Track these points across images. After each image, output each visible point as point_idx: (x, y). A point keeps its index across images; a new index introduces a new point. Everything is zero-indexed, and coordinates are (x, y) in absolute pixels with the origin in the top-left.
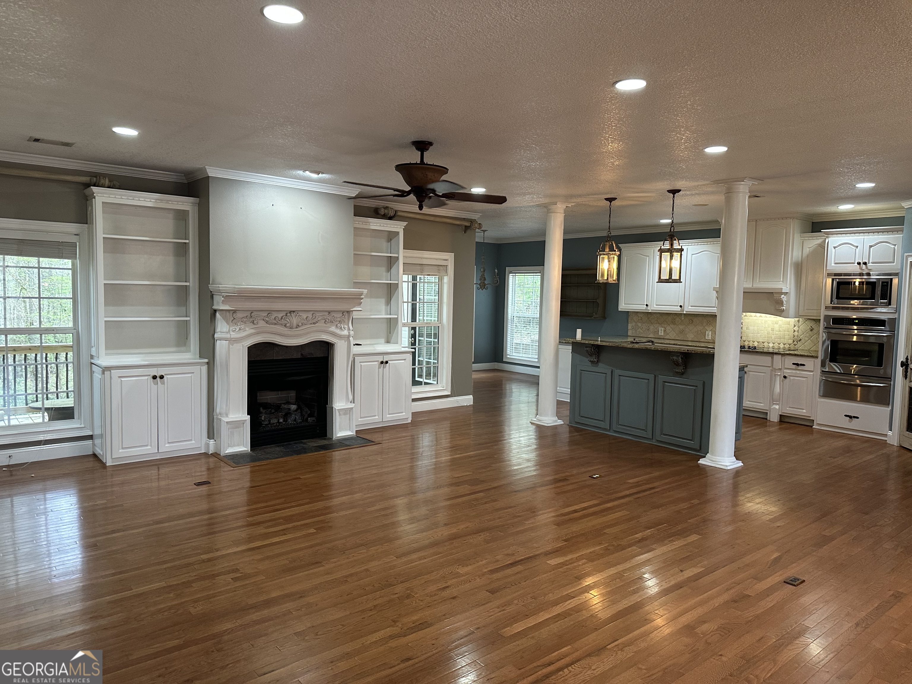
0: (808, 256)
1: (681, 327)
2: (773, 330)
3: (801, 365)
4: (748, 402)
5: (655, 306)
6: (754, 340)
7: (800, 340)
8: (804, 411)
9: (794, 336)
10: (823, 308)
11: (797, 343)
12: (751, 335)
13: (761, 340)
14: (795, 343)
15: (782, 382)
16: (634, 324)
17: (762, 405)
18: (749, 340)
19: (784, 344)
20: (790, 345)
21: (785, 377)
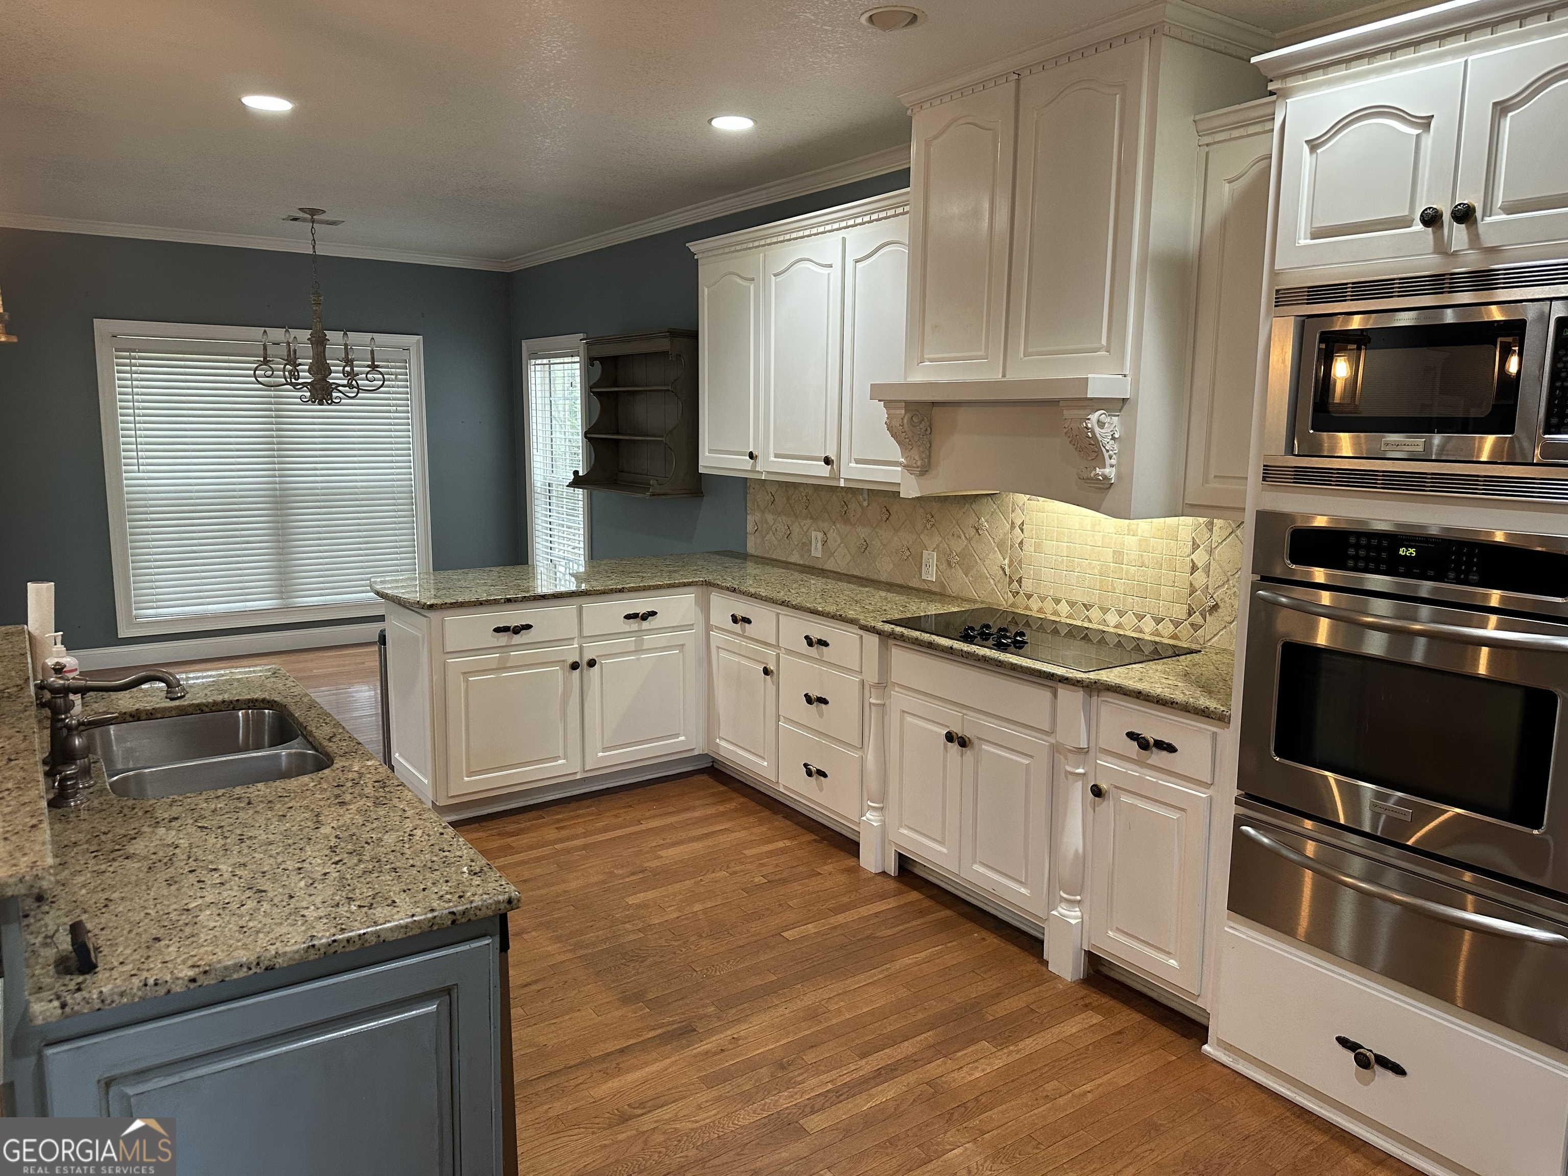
0: (1224, 223)
1: (863, 532)
2: (1118, 557)
3: (1161, 745)
4: (982, 870)
5: (772, 459)
6: (1058, 595)
7: (1215, 607)
8: (1173, 962)
9: (1193, 590)
10: (1254, 473)
11: (1200, 621)
12: (1047, 574)
13: (1080, 598)
14: (1197, 618)
15: (1090, 810)
16: (758, 516)
17: (1023, 890)
18: (1043, 592)
19: (1158, 621)
20: (1177, 624)
21: (1097, 792)
